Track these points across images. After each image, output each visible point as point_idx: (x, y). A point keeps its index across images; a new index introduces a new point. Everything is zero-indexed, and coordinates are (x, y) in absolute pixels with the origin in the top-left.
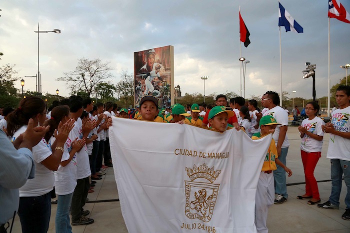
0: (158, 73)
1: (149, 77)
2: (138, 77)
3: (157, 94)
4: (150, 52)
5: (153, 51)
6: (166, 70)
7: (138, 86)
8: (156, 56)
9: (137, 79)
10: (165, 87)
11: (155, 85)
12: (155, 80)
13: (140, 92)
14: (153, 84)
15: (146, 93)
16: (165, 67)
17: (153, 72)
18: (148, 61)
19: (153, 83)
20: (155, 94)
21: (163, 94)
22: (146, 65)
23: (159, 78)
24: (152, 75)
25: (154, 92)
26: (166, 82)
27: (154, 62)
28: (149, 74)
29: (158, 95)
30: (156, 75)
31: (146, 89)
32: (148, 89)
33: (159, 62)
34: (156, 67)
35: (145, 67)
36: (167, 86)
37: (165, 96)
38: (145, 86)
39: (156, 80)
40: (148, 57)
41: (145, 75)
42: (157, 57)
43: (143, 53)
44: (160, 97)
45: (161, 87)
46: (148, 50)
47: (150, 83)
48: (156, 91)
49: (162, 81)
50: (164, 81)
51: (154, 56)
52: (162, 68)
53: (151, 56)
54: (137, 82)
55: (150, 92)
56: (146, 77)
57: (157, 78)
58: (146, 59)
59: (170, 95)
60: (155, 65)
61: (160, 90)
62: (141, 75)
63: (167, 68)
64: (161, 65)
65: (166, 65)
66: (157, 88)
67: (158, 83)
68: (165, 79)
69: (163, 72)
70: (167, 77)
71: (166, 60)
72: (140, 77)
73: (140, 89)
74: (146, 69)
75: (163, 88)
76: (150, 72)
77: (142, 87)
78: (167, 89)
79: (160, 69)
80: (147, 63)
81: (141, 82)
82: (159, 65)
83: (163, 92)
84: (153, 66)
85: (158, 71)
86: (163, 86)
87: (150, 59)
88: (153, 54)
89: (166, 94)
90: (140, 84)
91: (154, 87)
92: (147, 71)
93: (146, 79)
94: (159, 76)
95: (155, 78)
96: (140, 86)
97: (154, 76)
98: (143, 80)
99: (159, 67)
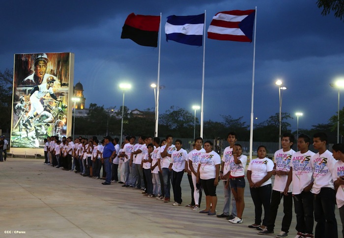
0: (51, 88)
2: (20, 91)
3: (47, 117)
5: (46, 56)
7: (19, 104)
8: (48, 64)
10: (60, 108)
11: (45, 105)
12: (45, 98)
13: (22, 113)
14: (43, 103)
15: (31, 114)
16: (61, 81)
17: (43, 86)
18: (36, 70)
20: (44, 117)
21: (56, 118)
22: (33, 75)
23: (52, 96)
24: (42, 90)
25: (42, 114)
26: (62, 101)
27: (45, 72)
28: (37, 89)
29: (49, 119)
30: (48, 91)
31: (32, 109)
33: (52, 72)
34: (47, 80)
35: (31, 77)
36: (63, 107)
37: (59, 120)
38: (30, 105)
39: (48, 98)
40: (37, 64)
41: (31, 88)
42: (50, 66)
43: (29, 57)
44: (51, 122)
45: (54, 108)
46: (38, 55)
47: (38, 100)
48: (47, 113)
49: (56, 99)
50: (59, 99)
51: (45, 64)
52: (57, 82)
53: (41, 63)
54: (18, 97)
55: (37, 114)
56: (32, 92)
57: (48, 95)
58: (33, 66)
59: (67, 119)
60: (47, 76)
61: (52, 112)
62: (25, 88)
63: (63, 82)
64: (55, 78)
65: (63, 78)
66: (48, 108)
67: (50, 102)
68: (60, 97)
69: (58, 88)
70: (63, 95)
71: (63, 72)
72: (22, 91)
73: (23, 108)
74: (33, 81)
75: (57, 110)
76: (39, 86)
77: (26, 106)
78: (62, 112)
79: (53, 83)
80: (34, 72)
81: (24, 99)
82: (53, 78)
83: (56, 114)
84: (43, 77)
85: (50, 85)
86: (56, 107)
87: (40, 67)
88: (44, 61)
89: (60, 118)
90: (23, 101)
91: (44, 106)
92: (34, 84)
93: (32, 94)
94: (52, 93)
95: (45, 95)
96: (22, 103)
97: (44, 91)
98: (28, 95)
99: (53, 80)
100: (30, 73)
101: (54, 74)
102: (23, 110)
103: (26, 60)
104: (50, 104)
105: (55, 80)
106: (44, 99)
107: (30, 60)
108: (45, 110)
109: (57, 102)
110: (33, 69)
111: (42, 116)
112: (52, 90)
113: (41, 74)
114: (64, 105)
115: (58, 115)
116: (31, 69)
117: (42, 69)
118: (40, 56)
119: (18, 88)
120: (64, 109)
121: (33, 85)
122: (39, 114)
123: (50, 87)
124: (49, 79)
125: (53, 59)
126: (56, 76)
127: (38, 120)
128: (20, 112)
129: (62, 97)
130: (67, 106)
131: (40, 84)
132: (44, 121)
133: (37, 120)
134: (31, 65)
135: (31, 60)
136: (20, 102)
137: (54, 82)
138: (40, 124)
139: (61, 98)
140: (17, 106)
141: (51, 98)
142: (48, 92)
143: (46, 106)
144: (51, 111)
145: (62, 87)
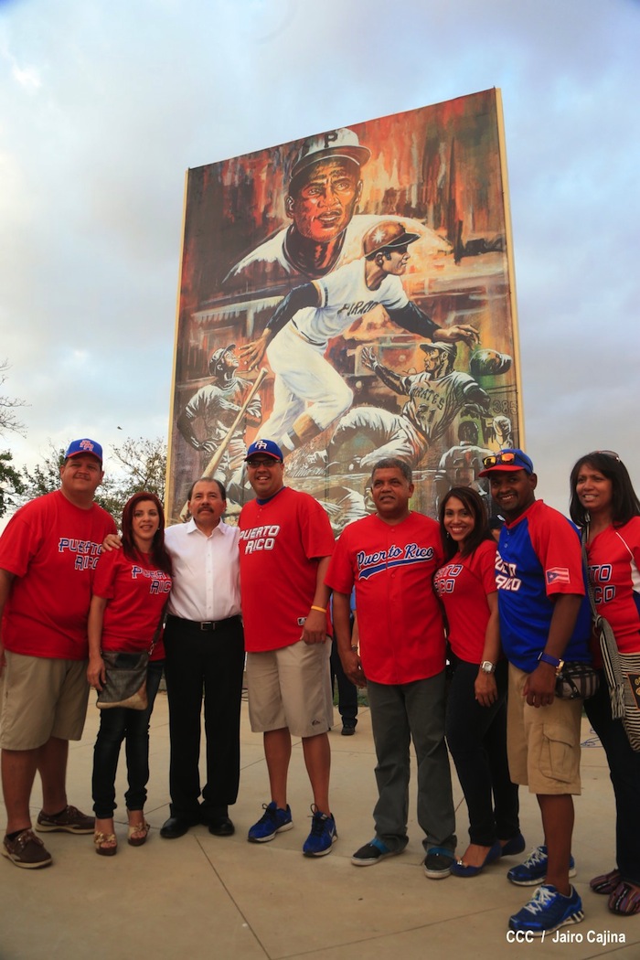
0: (389, 280)
1: (305, 315)
2: (210, 325)
3: (381, 437)
4: (314, 149)
5: (351, 140)
6: (460, 253)
7: (208, 390)
8: (366, 171)
9: (199, 339)
10: (462, 376)
11: (361, 370)
12: (361, 334)
13: (224, 432)
14: (344, 366)
16: (453, 232)
17: (342, 279)
18: (298, 210)
19: (340, 355)
20: (359, 441)
22: (281, 236)
23: (401, 317)
24: (336, 301)
25: (346, 422)
26: (468, 340)
27: (352, 210)
28: (311, 298)
30: (375, 296)
31: (281, 404)
32: (298, 405)
33: (393, 201)
34: (368, 245)
35: (271, 251)
36: (476, 368)
37: (462, 448)
38: (267, 385)
39: (376, 332)
40: (300, 185)
41: (272, 301)
42: (379, 177)
43: (256, 166)
45: (418, 379)
46: (305, 143)
47: (317, 355)
48: (375, 415)
49: (428, 330)
50: (448, 332)
52: (429, 240)
53: (327, 176)
54: (202, 355)
55: (313, 429)
56: (274, 320)
57: (377, 315)
58: (281, 200)
60: (362, 227)
62: (236, 308)
63: (467, 237)
64: (412, 225)
65: (467, 217)
66: (383, 389)
67: (388, 352)
68: (452, 316)
69: (433, 273)
70: (479, 304)
71: (460, 189)
72: (224, 323)
73: (226, 405)
74: (284, 263)
75: (442, 391)
76: (319, 283)
77: (244, 392)
78: (475, 395)
79: (403, 250)
80: (288, 222)
81: (232, 360)
82: (402, 228)
83: (439, 415)
84: (341, 236)
85: (387, 265)
86: (433, 374)
87: (322, 192)
88: (343, 163)
89: (468, 433)
90: (229, 370)
91: (351, 382)
92: (288, 276)
93: (275, 329)
94: (403, 303)
95: (360, 321)
96: (221, 383)
97: (351, 301)
98: (254, 338)
99: (402, 240)
100: (263, 231)
101: (406, 210)
102: (229, 418)
103: (243, 179)
104: (396, 363)
105: (414, 238)
106: (353, 343)
107: (264, 176)
108: (361, 398)
109: (439, 344)
110: (280, 210)
111: (348, 434)
112: (396, 290)
113: (326, 225)
114: (484, 357)
115: (448, 418)
116: (272, 214)
117: (330, 199)
118: (318, 147)
119: (200, 316)
120: (487, 380)
121: (281, 284)
122: (323, 425)
123: (383, 274)
124: (379, 237)
125: (392, 142)
126: (419, 213)
127: (319, 463)
128: (211, 430)
129: (467, 313)
130: (505, 357)
131: (324, 272)
132: (363, 462)
133: (312, 458)
134: (270, 195)
135: (271, 173)
136: (212, 378)
137: (411, 248)
138: (334, 481)
139: (459, 321)
140: (194, 401)
141: (399, 332)
142: (372, 304)
143: (365, 379)
144: (401, 400)
145: (464, 260)
